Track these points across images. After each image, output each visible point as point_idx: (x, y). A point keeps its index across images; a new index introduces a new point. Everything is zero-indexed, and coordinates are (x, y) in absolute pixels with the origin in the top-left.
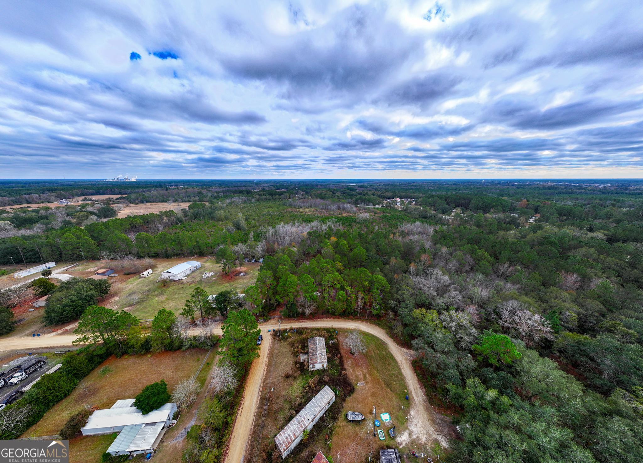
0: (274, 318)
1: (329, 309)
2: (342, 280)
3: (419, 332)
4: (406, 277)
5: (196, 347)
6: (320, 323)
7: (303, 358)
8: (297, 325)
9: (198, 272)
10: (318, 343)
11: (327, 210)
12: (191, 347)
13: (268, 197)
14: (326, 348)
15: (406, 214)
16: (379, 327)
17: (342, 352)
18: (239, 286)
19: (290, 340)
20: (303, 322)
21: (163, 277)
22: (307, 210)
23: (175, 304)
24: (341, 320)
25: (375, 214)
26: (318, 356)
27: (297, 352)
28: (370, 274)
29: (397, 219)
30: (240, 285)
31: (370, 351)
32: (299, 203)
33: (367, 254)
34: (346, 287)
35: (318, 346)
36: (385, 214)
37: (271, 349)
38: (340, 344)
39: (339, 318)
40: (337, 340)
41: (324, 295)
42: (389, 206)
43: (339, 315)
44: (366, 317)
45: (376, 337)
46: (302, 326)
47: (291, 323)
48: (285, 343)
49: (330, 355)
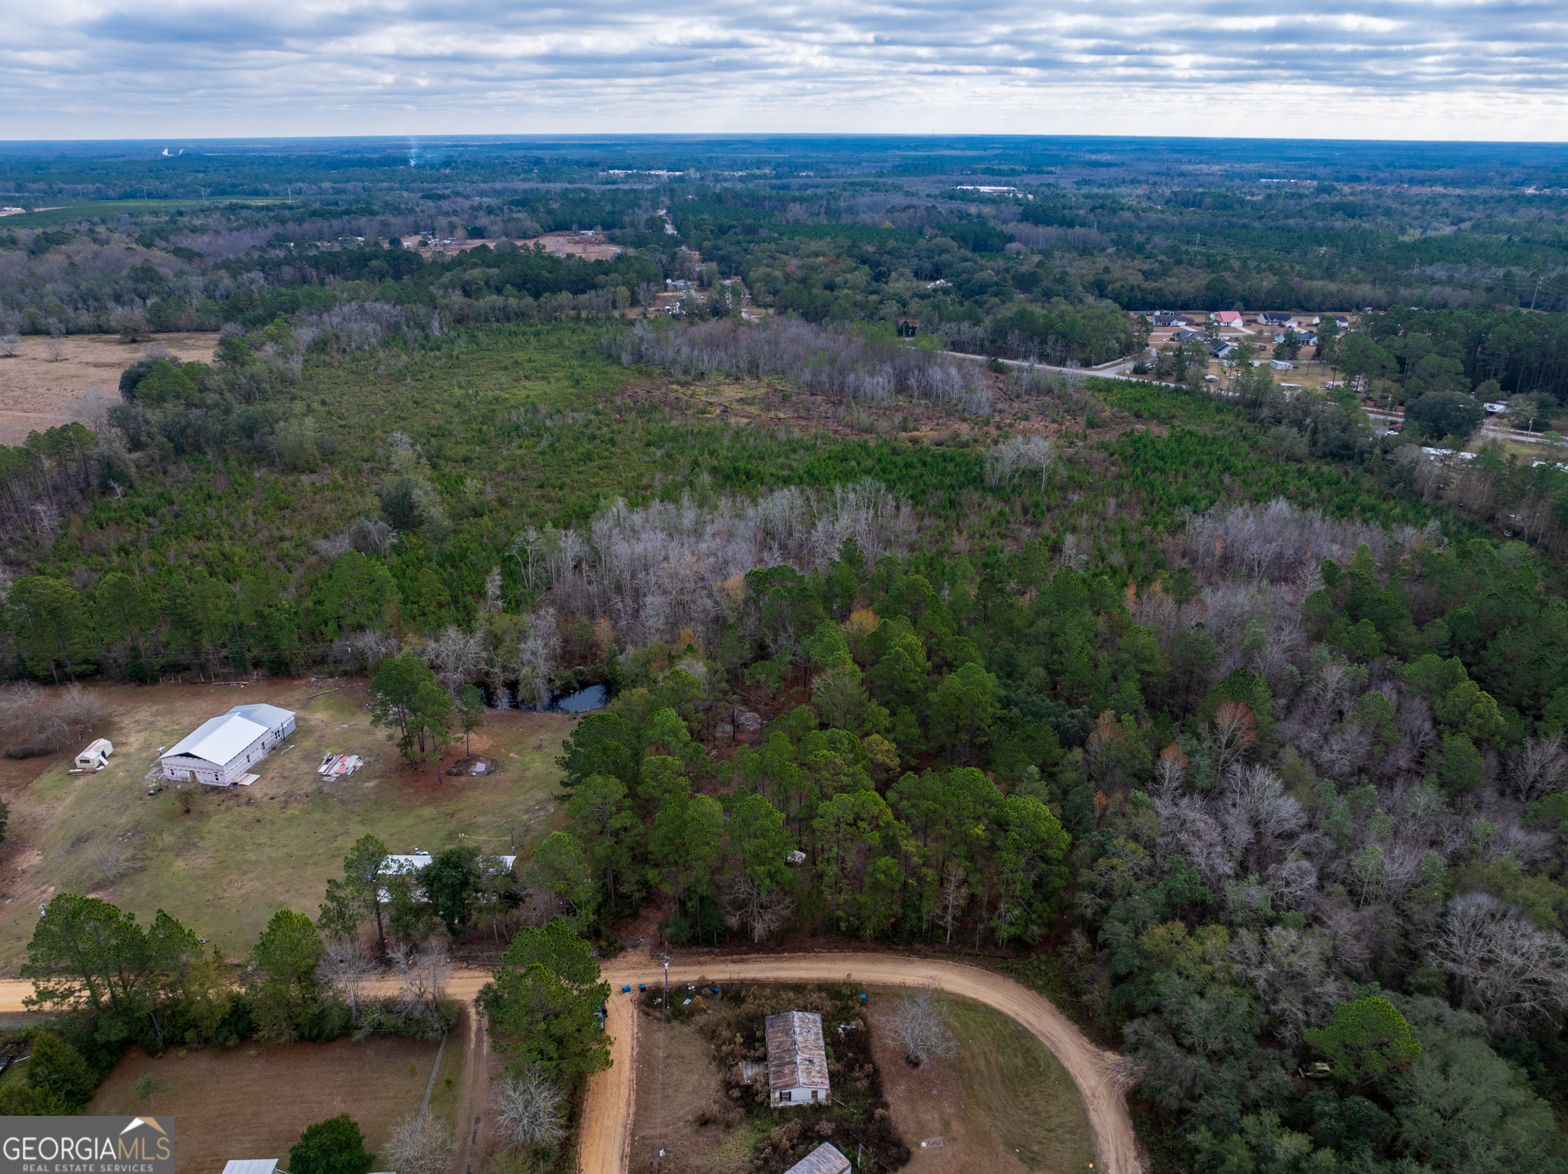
0: (635, 947)
1: (839, 919)
2: (889, 815)
3: (1153, 999)
4: (1137, 804)
5: (395, 1034)
6: (804, 964)
7: (748, 1072)
8: (722, 971)
9: (294, 752)
10: (798, 1030)
11: (840, 395)
12: (379, 1033)
13: (512, 301)
14: (827, 1044)
15: (1250, 429)
16: (1017, 981)
17: (878, 1056)
18: (481, 819)
19: (701, 1019)
20: (742, 961)
21: (167, 773)
22: (731, 393)
23: (257, 884)
24: (880, 956)
25: (1091, 425)
26: (801, 1067)
27: (732, 1053)
28: (997, 792)
29: (1198, 464)
30: (484, 813)
31: (973, 1056)
32: (685, 350)
33: (1003, 692)
34: (903, 843)
35: (799, 1039)
36: (1139, 427)
37: (640, 1045)
38: (874, 1034)
39: (874, 950)
40: (865, 1021)
41: (821, 867)
42: (1177, 364)
43: (877, 938)
44: (973, 945)
45: (999, 1013)
46: (742, 976)
47: (700, 964)
48: (686, 1030)
49: (839, 1067)
